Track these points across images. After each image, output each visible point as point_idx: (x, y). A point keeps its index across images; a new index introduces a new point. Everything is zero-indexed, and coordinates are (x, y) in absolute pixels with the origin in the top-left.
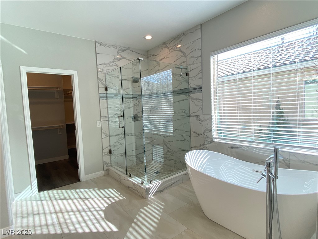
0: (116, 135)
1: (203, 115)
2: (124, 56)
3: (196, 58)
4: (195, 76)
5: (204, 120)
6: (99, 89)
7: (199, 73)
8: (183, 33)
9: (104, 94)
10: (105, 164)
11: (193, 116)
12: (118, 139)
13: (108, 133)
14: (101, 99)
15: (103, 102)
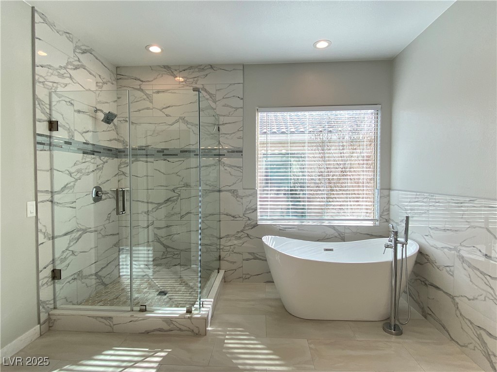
0: (66, 234)
1: (243, 189)
2: (85, 64)
3: (234, 108)
4: (232, 134)
5: (243, 196)
6: (37, 123)
7: (238, 130)
8: (211, 66)
9: (47, 136)
10: (43, 307)
11: (225, 191)
12: (69, 244)
13: (50, 232)
14: (39, 147)
15: (43, 156)
